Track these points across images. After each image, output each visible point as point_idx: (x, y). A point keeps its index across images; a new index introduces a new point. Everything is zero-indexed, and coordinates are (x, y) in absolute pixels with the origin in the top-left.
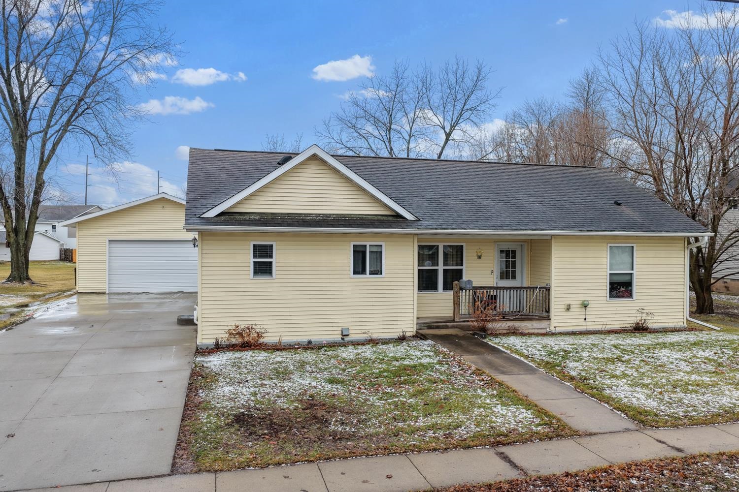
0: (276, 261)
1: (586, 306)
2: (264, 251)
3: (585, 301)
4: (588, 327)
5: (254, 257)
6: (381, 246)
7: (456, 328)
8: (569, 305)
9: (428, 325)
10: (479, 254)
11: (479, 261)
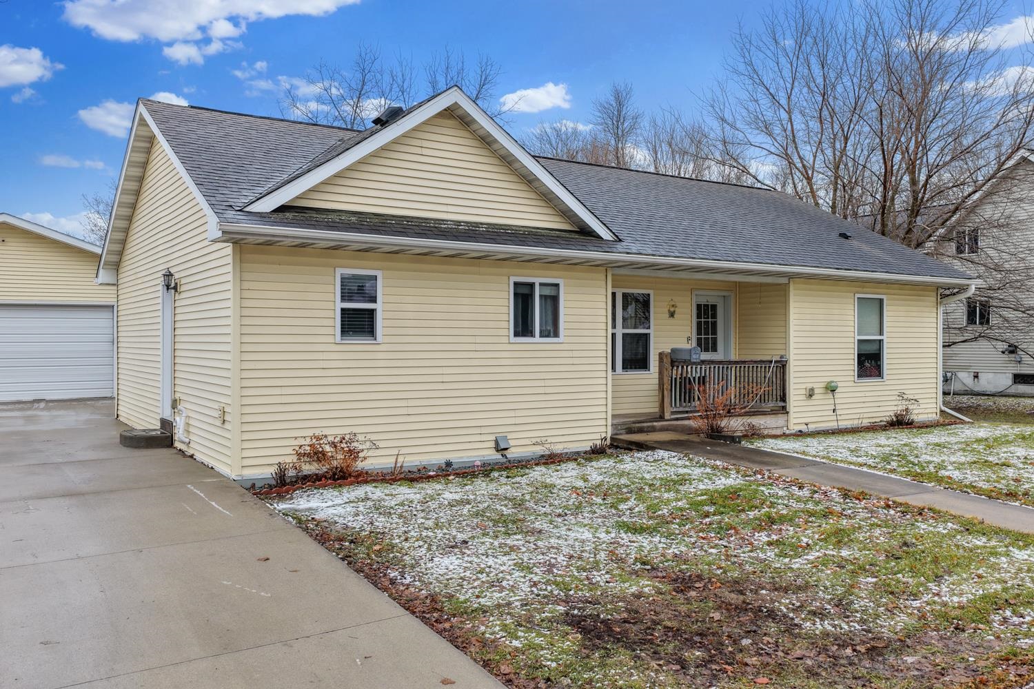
0: (384, 306)
1: (833, 391)
4: (840, 423)
5: (343, 299)
6: (557, 285)
8: (812, 390)
9: (627, 426)
10: (672, 309)
11: (672, 321)
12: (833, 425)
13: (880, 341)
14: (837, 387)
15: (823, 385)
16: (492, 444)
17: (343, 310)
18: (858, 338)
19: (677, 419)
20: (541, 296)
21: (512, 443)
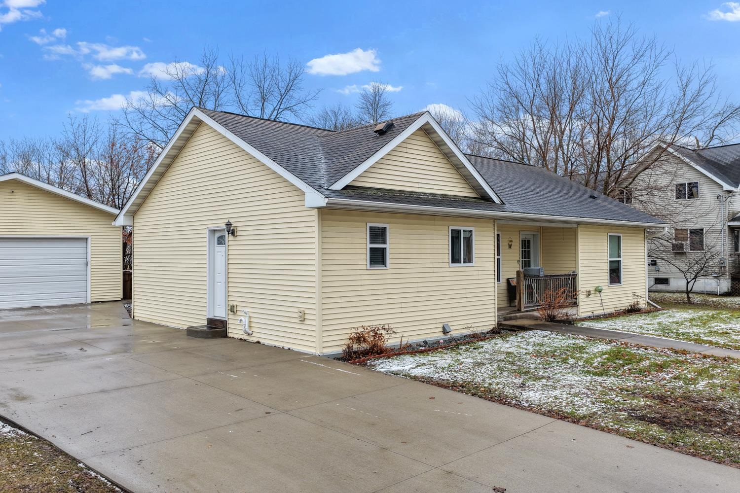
0: (390, 246)
1: (600, 292)
2: (378, 235)
3: (599, 287)
4: (605, 311)
5: (371, 243)
6: (471, 231)
7: (523, 318)
8: (589, 291)
9: (504, 316)
10: (510, 243)
11: (510, 250)
12: (601, 312)
13: (619, 262)
14: (602, 290)
15: (594, 289)
16: (441, 330)
17: (371, 248)
18: (610, 259)
19: (527, 311)
20: (464, 238)
21: (452, 328)
